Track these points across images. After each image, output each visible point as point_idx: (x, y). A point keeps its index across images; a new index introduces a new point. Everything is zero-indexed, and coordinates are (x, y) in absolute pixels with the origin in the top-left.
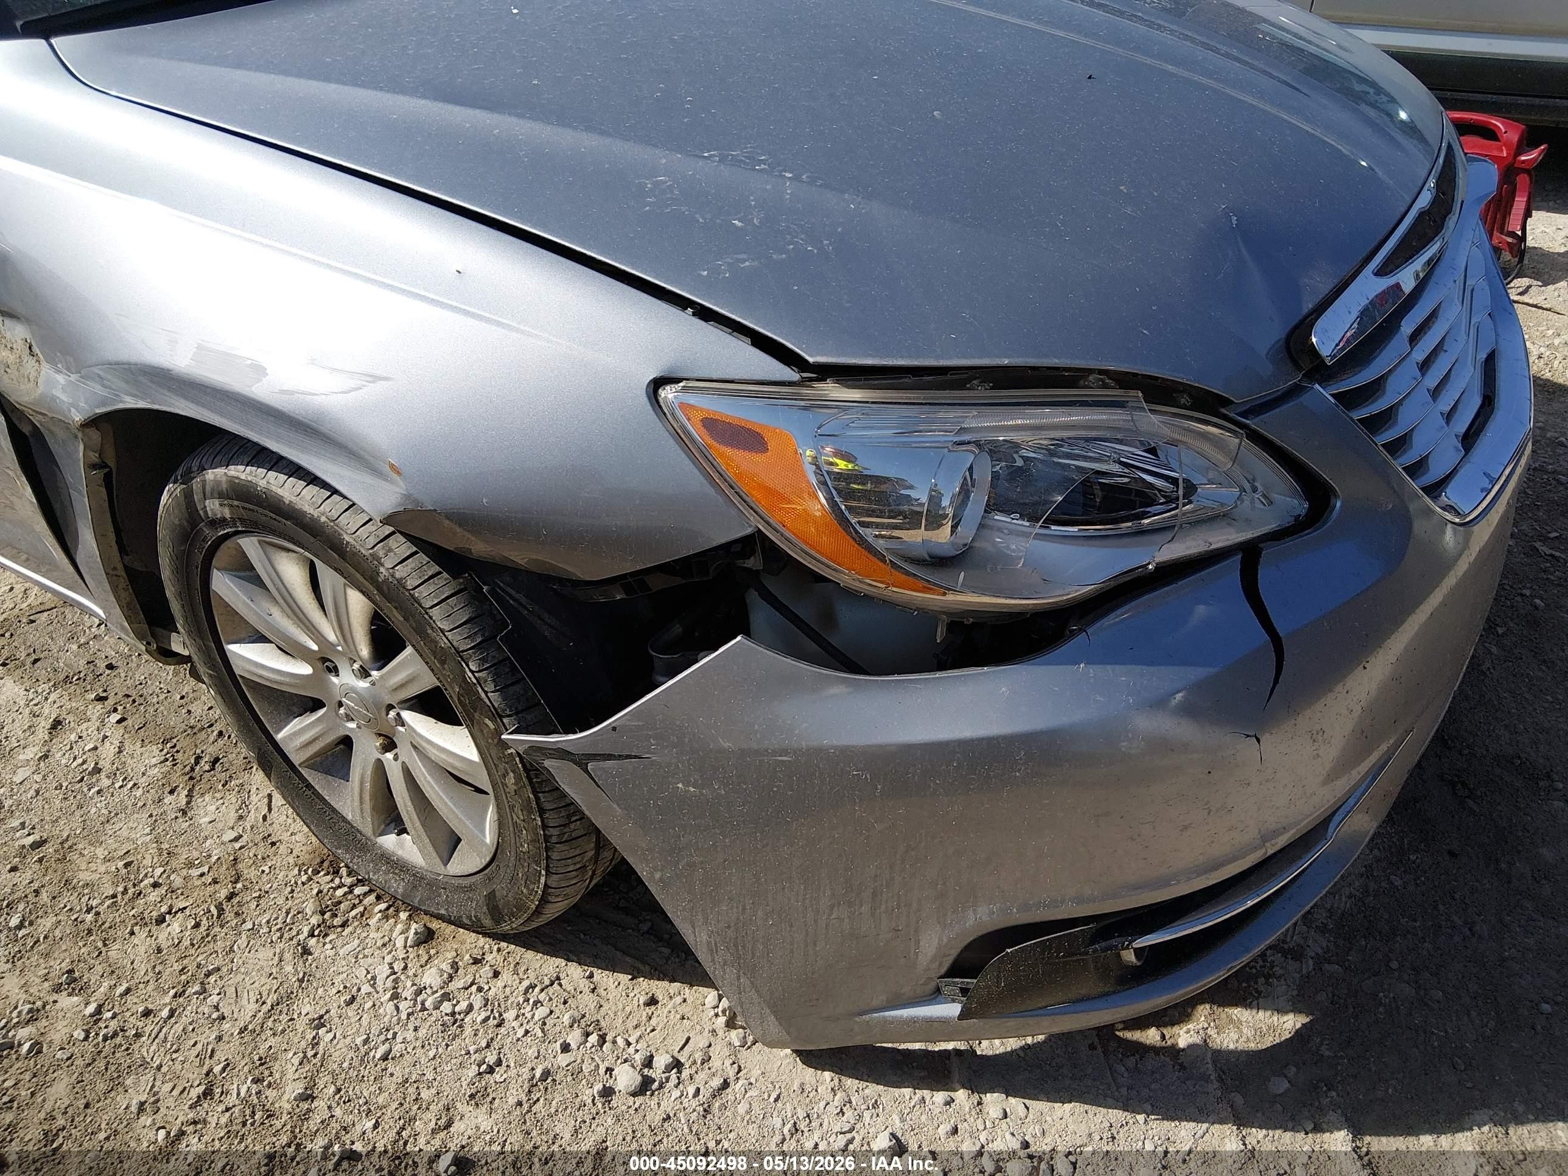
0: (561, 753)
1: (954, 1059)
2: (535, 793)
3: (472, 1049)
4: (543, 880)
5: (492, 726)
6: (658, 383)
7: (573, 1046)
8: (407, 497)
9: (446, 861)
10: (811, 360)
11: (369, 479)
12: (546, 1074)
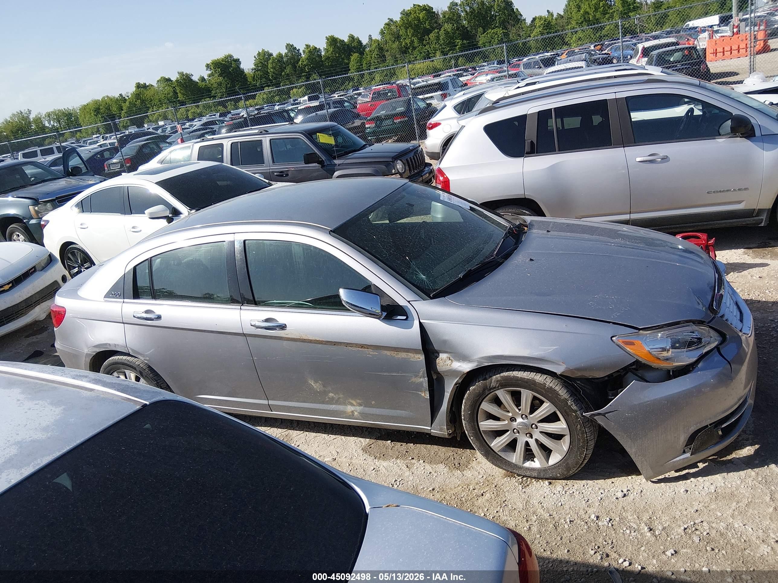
0: (599, 414)
1: (687, 475)
2: (585, 428)
3: (581, 498)
4: (585, 452)
5: (574, 414)
6: (612, 337)
7: (603, 492)
8: (566, 368)
9: (547, 460)
10: (640, 328)
11: (556, 366)
12: (601, 499)
